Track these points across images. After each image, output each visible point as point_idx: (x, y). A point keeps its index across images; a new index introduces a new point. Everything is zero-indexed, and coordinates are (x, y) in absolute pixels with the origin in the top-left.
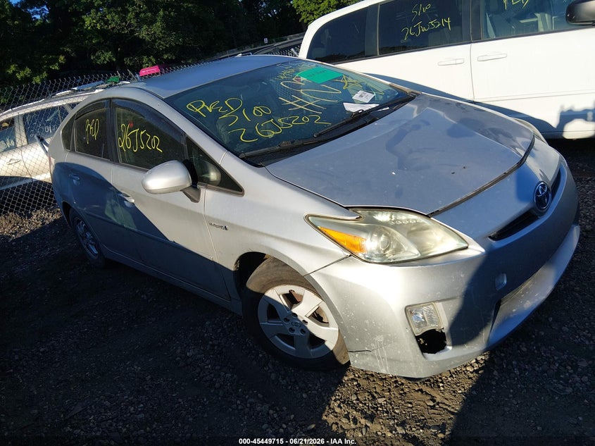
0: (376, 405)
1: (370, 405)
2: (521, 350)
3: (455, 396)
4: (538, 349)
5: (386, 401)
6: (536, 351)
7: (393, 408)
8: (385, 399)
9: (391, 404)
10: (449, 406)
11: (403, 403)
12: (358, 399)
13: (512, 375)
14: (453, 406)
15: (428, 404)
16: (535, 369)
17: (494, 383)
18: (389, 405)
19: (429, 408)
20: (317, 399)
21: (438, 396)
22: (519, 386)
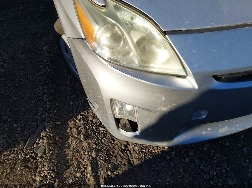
0: (97, 130)
1: (94, 129)
2: (203, 148)
3: (139, 152)
4: (214, 153)
5: (103, 131)
6: (212, 154)
7: (103, 138)
8: (104, 129)
9: (104, 135)
10: (132, 156)
11: (110, 138)
12: (92, 121)
13: (184, 160)
14: (134, 157)
15: (122, 147)
16: (199, 166)
17: (168, 158)
18: (102, 135)
19: (121, 150)
20: (75, 108)
21: (131, 146)
22: (181, 170)
